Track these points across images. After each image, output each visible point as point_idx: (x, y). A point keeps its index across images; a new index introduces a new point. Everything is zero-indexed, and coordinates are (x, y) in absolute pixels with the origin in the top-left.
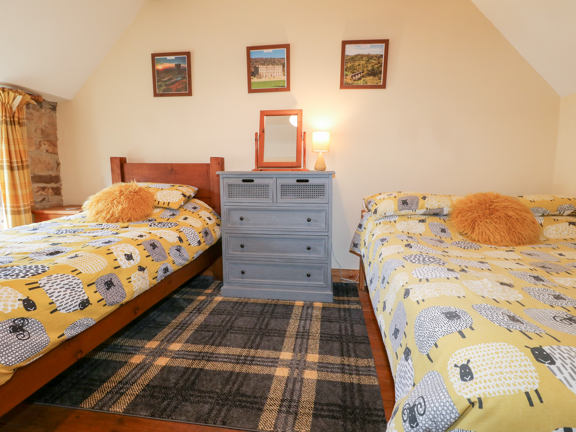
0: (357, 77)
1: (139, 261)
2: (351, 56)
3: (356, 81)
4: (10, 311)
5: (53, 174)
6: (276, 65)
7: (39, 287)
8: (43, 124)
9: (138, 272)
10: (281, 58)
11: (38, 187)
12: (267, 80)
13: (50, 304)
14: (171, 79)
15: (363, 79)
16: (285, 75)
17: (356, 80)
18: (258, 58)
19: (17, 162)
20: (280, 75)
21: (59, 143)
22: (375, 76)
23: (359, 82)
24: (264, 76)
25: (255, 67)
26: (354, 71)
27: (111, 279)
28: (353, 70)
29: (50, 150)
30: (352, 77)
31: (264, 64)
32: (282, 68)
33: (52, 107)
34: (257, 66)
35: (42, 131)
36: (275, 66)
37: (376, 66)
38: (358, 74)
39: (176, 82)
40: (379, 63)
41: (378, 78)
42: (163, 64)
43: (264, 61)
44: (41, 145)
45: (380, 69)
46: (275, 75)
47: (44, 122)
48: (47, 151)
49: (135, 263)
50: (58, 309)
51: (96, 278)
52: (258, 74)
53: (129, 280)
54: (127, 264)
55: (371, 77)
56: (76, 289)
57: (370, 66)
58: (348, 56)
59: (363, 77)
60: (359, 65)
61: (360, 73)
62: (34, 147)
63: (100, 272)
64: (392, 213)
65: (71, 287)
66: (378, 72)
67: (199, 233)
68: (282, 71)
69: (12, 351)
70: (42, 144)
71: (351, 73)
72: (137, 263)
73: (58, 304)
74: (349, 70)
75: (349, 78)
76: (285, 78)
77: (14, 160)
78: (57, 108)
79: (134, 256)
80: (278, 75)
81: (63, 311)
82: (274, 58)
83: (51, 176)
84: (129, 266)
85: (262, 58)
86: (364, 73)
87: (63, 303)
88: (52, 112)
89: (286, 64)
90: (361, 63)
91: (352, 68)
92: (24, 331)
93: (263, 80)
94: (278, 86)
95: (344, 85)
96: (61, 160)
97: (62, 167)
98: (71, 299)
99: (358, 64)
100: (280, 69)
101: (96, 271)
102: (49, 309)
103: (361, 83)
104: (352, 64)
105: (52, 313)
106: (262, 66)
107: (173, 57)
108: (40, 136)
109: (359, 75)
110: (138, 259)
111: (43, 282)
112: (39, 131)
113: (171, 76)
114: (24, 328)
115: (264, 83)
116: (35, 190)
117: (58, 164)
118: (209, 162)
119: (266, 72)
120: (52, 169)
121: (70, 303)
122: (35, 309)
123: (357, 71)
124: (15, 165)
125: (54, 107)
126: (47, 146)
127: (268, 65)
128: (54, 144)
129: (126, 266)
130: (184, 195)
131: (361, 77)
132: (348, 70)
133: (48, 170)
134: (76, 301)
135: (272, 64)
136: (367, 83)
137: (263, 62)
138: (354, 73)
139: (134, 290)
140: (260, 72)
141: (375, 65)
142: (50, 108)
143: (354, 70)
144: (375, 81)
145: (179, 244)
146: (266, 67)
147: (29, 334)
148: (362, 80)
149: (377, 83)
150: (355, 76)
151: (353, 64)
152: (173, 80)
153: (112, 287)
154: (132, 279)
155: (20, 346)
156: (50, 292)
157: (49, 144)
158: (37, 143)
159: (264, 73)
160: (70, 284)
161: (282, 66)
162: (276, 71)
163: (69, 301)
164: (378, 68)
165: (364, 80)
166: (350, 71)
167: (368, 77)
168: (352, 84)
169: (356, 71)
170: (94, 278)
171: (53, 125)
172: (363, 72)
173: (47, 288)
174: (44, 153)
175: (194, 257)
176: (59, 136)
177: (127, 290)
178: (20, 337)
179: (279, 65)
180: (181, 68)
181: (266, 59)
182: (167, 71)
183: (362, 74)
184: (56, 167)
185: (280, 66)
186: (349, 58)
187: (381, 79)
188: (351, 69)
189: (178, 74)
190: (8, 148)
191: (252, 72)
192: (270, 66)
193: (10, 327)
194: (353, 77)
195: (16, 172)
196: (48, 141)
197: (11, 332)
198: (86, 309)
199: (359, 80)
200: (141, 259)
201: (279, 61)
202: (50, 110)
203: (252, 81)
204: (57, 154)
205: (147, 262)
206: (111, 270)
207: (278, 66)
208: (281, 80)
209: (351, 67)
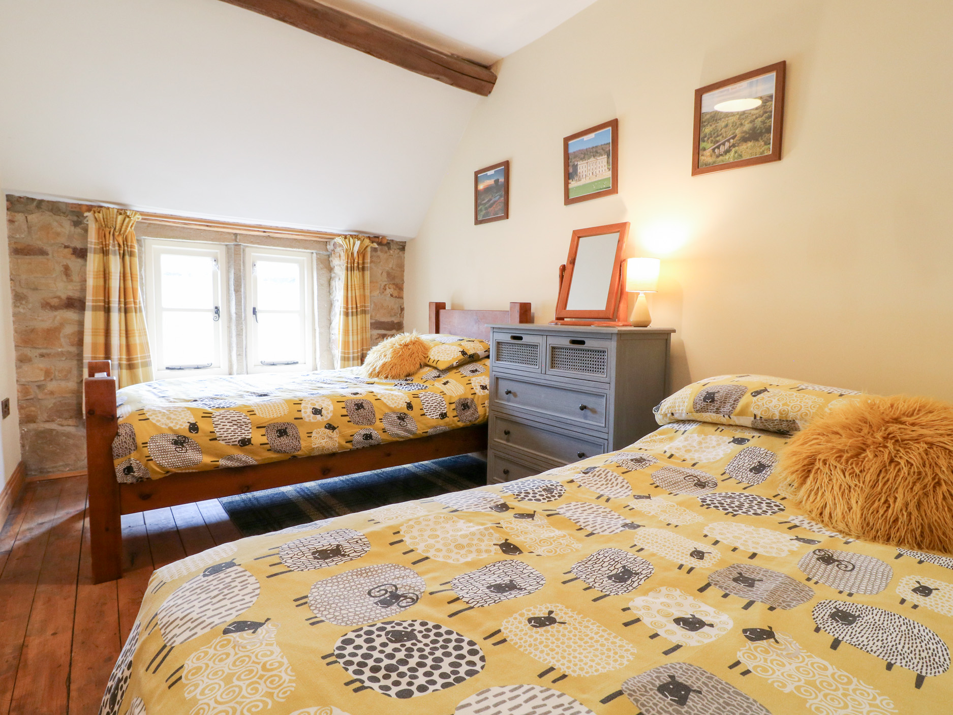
0: (722, 149)
1: (329, 418)
2: (711, 113)
3: (721, 157)
4: (177, 428)
5: (395, 320)
6: (599, 156)
7: (210, 417)
8: (390, 266)
9: (323, 429)
10: (605, 144)
11: (378, 334)
12: (588, 181)
13: (211, 432)
14: (491, 200)
15: (733, 150)
16: (609, 170)
17: (721, 155)
18: (577, 151)
19: (352, 308)
20: (604, 171)
21: (405, 286)
22: (757, 140)
23: (727, 157)
24: (584, 176)
25: (574, 165)
26: (718, 139)
27: (286, 428)
28: (715, 138)
29: (395, 294)
30: (714, 150)
31: (584, 158)
32: (606, 159)
33: (401, 247)
34: (576, 163)
35: (388, 274)
36: (598, 158)
37: (760, 119)
38: (724, 144)
39: (495, 202)
40: (765, 112)
41: (763, 143)
42: (484, 182)
43: (585, 154)
44: (385, 289)
45: (768, 124)
46: (598, 172)
47: (391, 265)
48: (392, 295)
49: (323, 419)
50: (218, 439)
51: (269, 423)
52: (577, 175)
53: (309, 435)
54: (311, 418)
55: (750, 144)
56: (243, 427)
57: (746, 122)
58: (706, 114)
59: (734, 146)
60: (726, 126)
61: (728, 141)
62: (378, 292)
63: (275, 418)
64: (684, 417)
65: (239, 424)
66: (764, 131)
67: (450, 403)
68: (606, 164)
69: (167, 457)
70: (387, 288)
71: (712, 144)
72: (325, 420)
73: (218, 434)
74: (708, 139)
75: (709, 154)
76: (609, 174)
77: (350, 306)
78: (406, 248)
79: (324, 412)
80: (601, 171)
81: (223, 443)
82: (596, 147)
83: (392, 322)
84: (312, 421)
85: (582, 150)
86: (736, 139)
87: (223, 436)
88: (401, 253)
89: (613, 152)
90: (729, 121)
91: (714, 134)
92: (183, 446)
93: (583, 182)
94: (601, 189)
95: (698, 168)
96: (405, 306)
97: (406, 312)
98: (233, 434)
99: (723, 124)
100: (603, 162)
101: (272, 417)
102: (210, 436)
103: (730, 158)
104: (713, 126)
105: (211, 440)
106: (581, 162)
107: (492, 172)
108: (386, 279)
109: (727, 144)
110: (327, 415)
111: (215, 414)
112: (385, 274)
113: (490, 196)
114: (184, 444)
115: (584, 186)
116: (374, 337)
117: (402, 309)
118: (508, 309)
119: (586, 169)
120: (395, 315)
121: (229, 437)
122: (197, 433)
123: (723, 137)
124: (350, 311)
125: (402, 247)
126: (392, 290)
127: (589, 159)
128: (400, 287)
129: (310, 420)
130: (464, 353)
131: (730, 147)
132: (706, 139)
133: (391, 316)
134: (236, 437)
135: (594, 156)
136: (741, 156)
137: (583, 156)
138: (717, 142)
139: (313, 446)
140: (579, 171)
141: (757, 118)
142: (399, 249)
143: (718, 136)
144: (758, 149)
145: (406, 411)
146: (586, 161)
147: (187, 450)
148: (732, 153)
149: (762, 153)
150: (718, 147)
151: (716, 126)
152: (492, 202)
153: (285, 437)
154: (313, 435)
155: (175, 456)
156: (216, 423)
157: (395, 287)
158: (382, 287)
159: (584, 172)
160: (238, 421)
161: (606, 156)
162: (598, 165)
163: (229, 435)
164: (763, 122)
165: (736, 152)
166: (709, 141)
167: (745, 144)
168: (714, 162)
169: (720, 137)
170: (266, 422)
171: (401, 267)
172: (733, 138)
173: (215, 419)
174: (388, 298)
175: (427, 432)
176: (405, 279)
177: (303, 444)
178: (178, 449)
179: (602, 155)
180: (499, 184)
181: (587, 149)
182: (488, 190)
183: (732, 141)
184: (400, 312)
185: (604, 157)
186: (708, 116)
187: (770, 144)
188: (711, 137)
189: (496, 193)
190: (346, 294)
191: (569, 174)
192: (592, 159)
193: (173, 440)
194: (716, 150)
195: (350, 318)
196: (394, 284)
197: (172, 444)
198: (246, 447)
199: (726, 154)
200: (332, 417)
201: (602, 149)
202: (398, 251)
203: (570, 186)
204: (402, 298)
205: (341, 422)
206: (291, 420)
207: (601, 157)
208: (605, 177)
209: (712, 133)
